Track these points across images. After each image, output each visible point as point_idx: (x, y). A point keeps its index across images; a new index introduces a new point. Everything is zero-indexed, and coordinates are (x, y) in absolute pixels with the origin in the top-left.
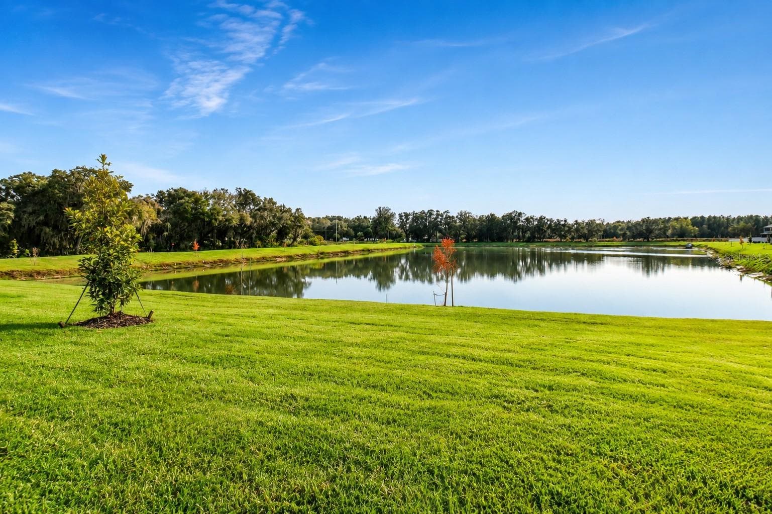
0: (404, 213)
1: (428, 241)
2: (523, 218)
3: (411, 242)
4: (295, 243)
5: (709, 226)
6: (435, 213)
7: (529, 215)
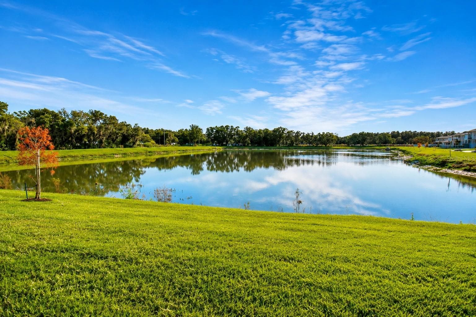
0: (210, 127)
1: (226, 145)
2: (285, 132)
3: (215, 146)
4: (135, 146)
5: (403, 137)
6: (230, 128)
7: (290, 130)
